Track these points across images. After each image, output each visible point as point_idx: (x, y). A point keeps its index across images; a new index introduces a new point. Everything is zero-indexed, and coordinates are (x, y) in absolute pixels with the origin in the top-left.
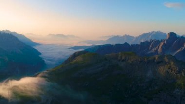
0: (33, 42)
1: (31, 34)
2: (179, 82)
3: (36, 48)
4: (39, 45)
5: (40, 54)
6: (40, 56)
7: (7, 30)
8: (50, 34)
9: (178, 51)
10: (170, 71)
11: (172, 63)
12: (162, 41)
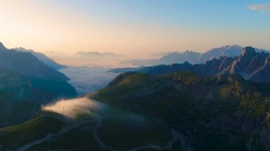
0: (57, 64)
1: (52, 52)
2: (243, 103)
3: (62, 71)
4: (64, 67)
5: (69, 79)
6: (69, 82)
7: (20, 48)
8: (79, 52)
9: (256, 71)
10: (233, 92)
11: (237, 83)
12: (235, 58)
